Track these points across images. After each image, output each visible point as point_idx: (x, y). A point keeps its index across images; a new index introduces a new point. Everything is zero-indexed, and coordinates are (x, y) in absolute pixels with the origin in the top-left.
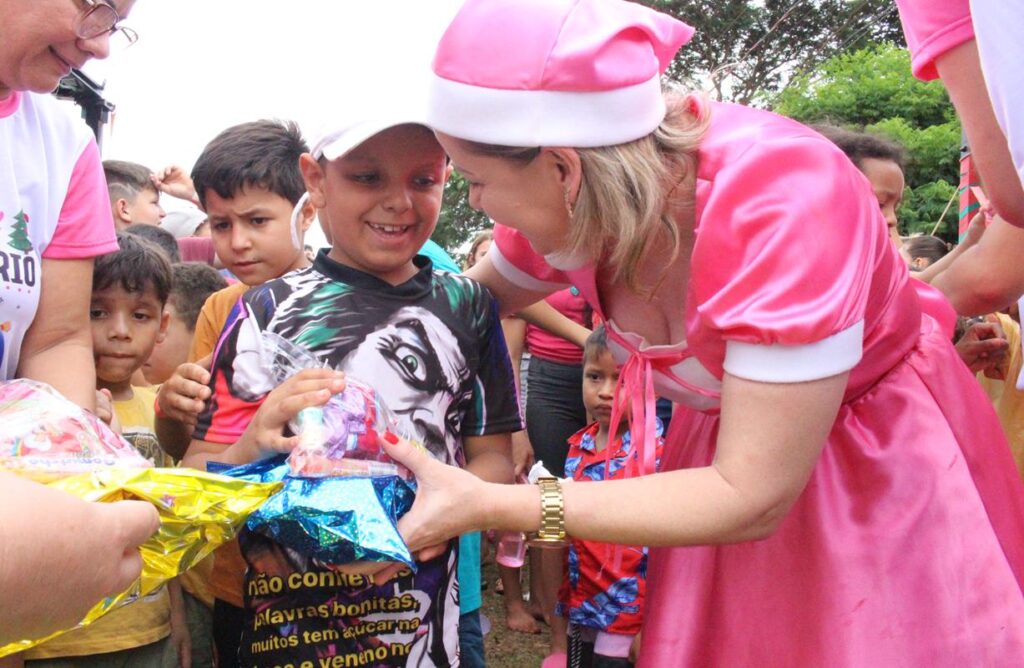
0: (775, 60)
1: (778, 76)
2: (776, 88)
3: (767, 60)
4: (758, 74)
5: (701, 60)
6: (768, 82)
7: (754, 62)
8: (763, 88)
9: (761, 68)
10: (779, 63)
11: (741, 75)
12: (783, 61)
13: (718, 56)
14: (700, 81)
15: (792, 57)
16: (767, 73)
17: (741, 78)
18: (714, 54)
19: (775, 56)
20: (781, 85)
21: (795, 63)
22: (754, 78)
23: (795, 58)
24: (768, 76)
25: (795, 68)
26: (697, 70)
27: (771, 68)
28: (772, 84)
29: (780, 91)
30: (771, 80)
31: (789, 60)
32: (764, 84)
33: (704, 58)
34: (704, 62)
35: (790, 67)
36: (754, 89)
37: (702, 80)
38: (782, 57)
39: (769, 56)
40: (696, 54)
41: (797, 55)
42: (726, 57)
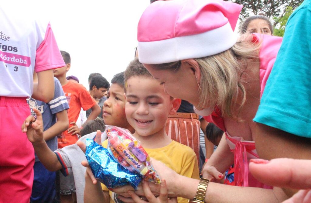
0: (278, 4)
1: (279, 10)
2: (278, 15)
3: (275, 4)
4: (271, 10)
5: (249, 5)
6: (275, 12)
7: (270, 5)
8: (273, 15)
9: (273, 7)
10: (279, 5)
11: (265, 10)
12: (281, 4)
13: (255, 3)
14: (248, 13)
15: (284, 2)
16: (275, 9)
17: (265, 12)
18: (254, 3)
19: (278, 2)
20: (281, 14)
21: (286, 4)
22: (270, 11)
23: (286, 3)
24: (275, 10)
25: (286, 6)
26: (247, 9)
27: (276, 7)
28: (277, 13)
29: (280, 16)
30: (277, 12)
31: (284, 3)
32: (274, 14)
33: (250, 4)
34: (250, 6)
35: (284, 6)
36: (270, 16)
37: (249, 13)
38: (281, 2)
39: (275, 2)
40: (246, 3)
41: (287, 1)
42: (259, 3)
